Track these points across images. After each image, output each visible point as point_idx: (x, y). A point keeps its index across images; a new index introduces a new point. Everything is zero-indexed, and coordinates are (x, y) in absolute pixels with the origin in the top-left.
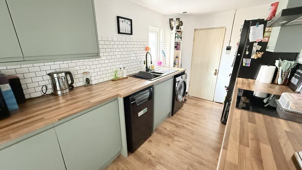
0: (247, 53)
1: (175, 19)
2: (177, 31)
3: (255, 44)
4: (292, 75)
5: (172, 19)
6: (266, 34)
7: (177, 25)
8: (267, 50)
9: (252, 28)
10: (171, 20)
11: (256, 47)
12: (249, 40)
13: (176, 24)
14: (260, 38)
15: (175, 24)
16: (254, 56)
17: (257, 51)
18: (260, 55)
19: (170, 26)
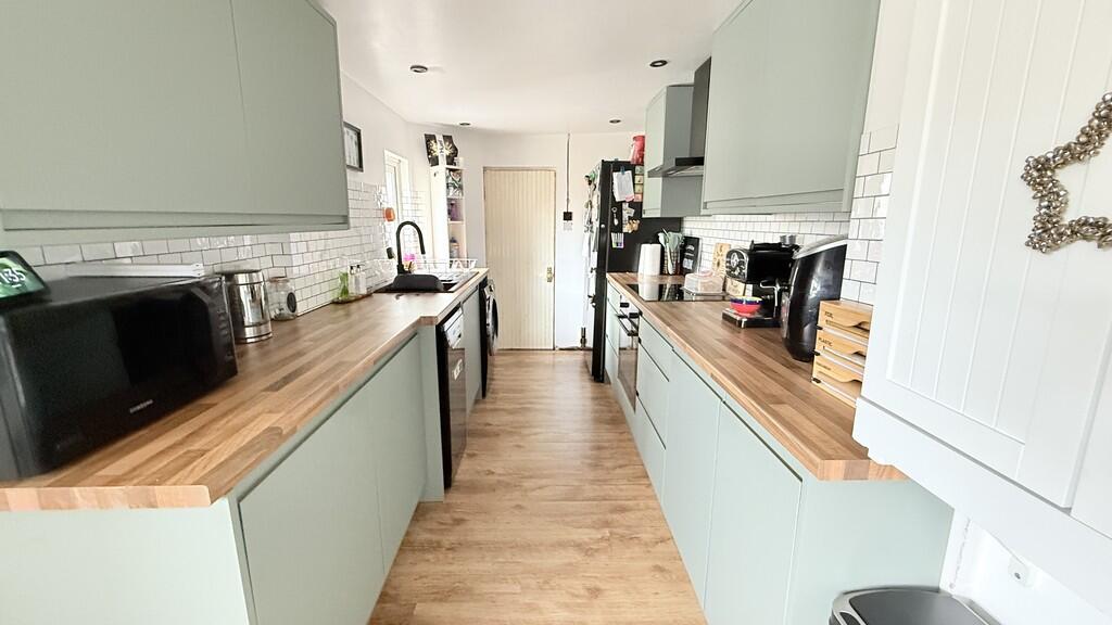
0: (616, 222)
1: (439, 138)
2: (451, 170)
3: (625, 206)
4: (682, 257)
5: (433, 137)
6: (638, 188)
7: (447, 152)
8: (644, 216)
9: (615, 175)
10: (429, 138)
11: (627, 212)
12: (614, 198)
13: (444, 150)
14: (630, 196)
15: (441, 151)
16: (627, 229)
17: (630, 218)
18: (635, 226)
19: (429, 153)
